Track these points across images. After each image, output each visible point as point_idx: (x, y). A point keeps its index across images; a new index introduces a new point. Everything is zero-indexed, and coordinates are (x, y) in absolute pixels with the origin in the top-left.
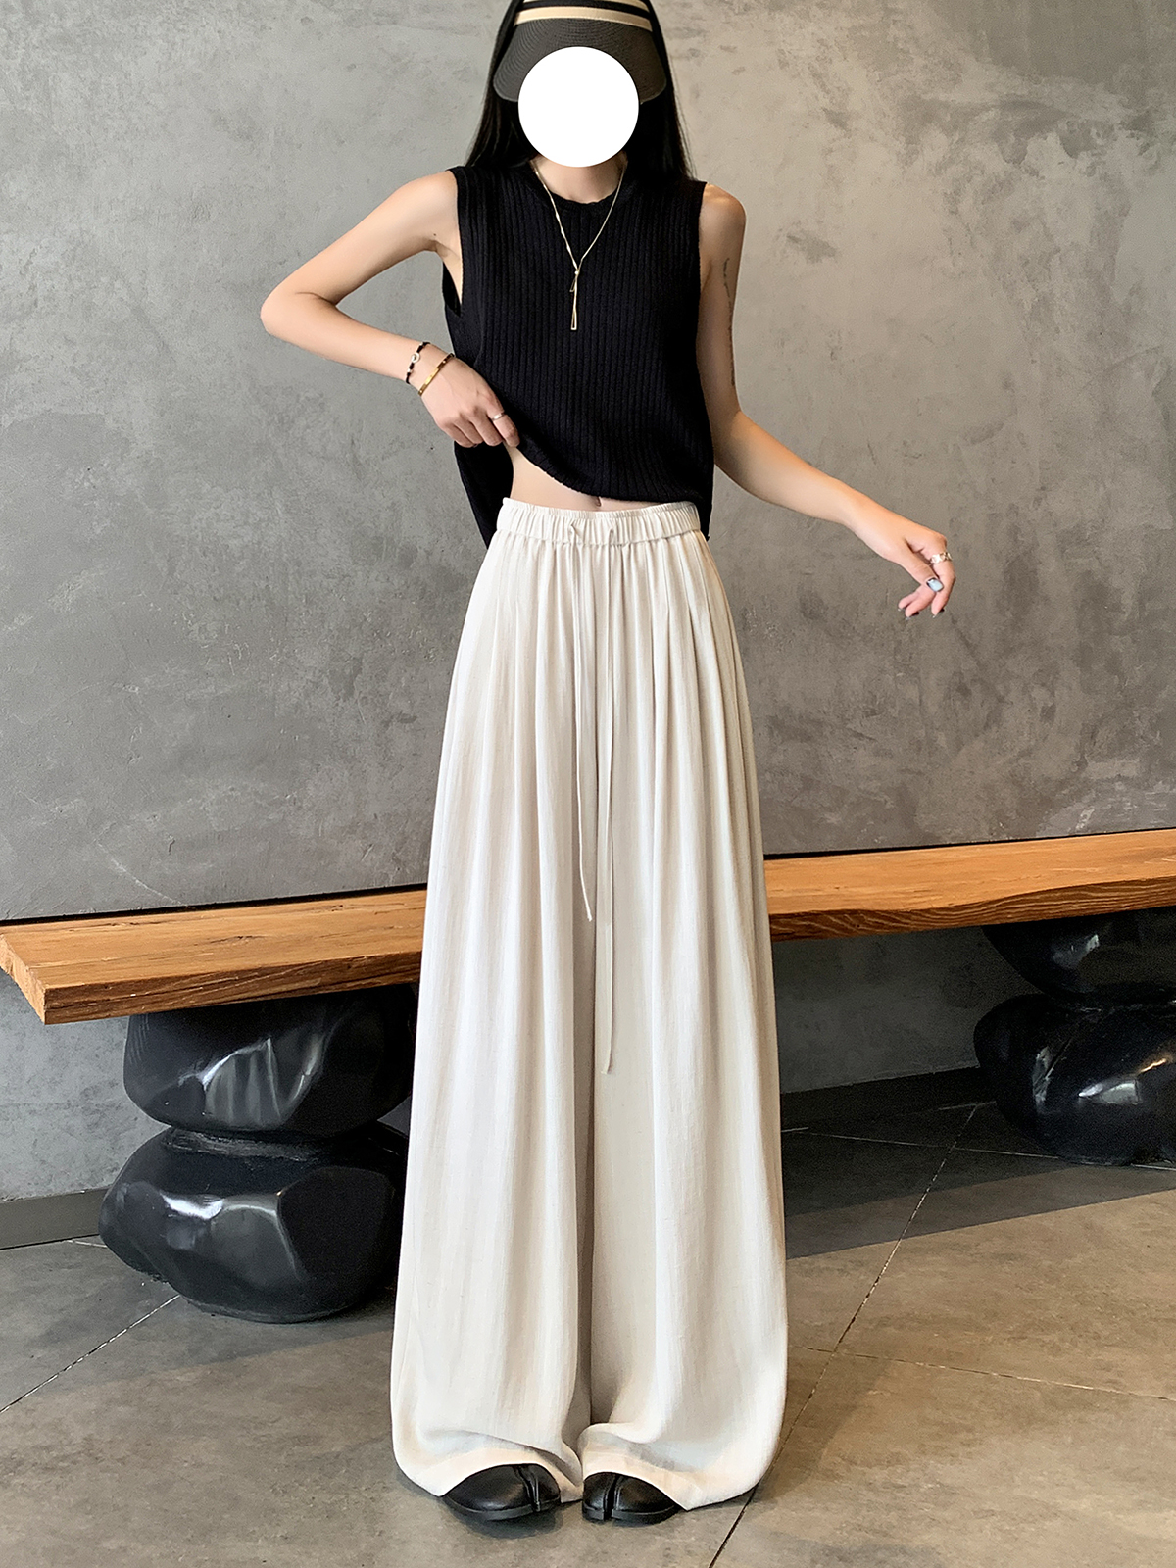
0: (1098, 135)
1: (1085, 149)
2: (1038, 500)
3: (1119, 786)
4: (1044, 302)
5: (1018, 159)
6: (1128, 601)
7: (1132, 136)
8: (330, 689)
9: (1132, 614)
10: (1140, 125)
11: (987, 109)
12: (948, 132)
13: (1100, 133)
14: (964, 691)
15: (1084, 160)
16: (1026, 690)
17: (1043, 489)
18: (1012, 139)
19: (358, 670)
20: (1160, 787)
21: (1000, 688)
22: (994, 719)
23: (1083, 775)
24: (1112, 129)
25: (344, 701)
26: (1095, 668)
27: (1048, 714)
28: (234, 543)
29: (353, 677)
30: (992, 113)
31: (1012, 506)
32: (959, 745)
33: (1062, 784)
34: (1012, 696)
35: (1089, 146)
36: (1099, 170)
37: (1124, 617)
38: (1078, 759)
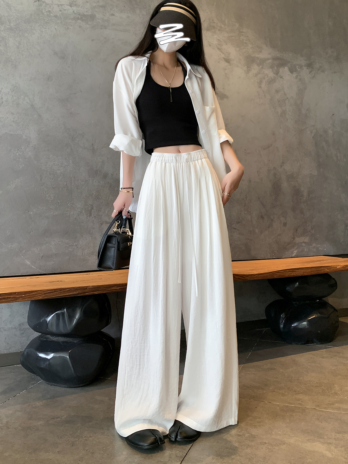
0: (298, 68)
1: (295, 72)
2: (281, 166)
3: (303, 245)
4: (284, 113)
5: (277, 73)
6: (305, 194)
7: (307, 68)
8: (85, 213)
9: (307, 197)
10: (310, 66)
12: (258, 65)
13: (299, 67)
14: (262, 218)
15: (295, 75)
16: (279, 218)
17: (283, 163)
18: (276, 68)
19: (92, 208)
20: (314, 245)
21: (272, 217)
22: (271, 226)
23: (294, 241)
24: (302, 66)
25: (89, 217)
26: (297, 212)
27: (285, 224)
28: (59, 172)
31: (274, 167)
32: (261, 232)
33: (289, 244)
34: (275, 220)
36: (298, 77)
37: (305, 199)
38: (293, 237)
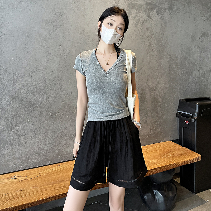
1: (160, 13)
2: (147, 83)
4: (151, 45)
6: (160, 100)
7: (169, 11)
8: (7, 130)
11: (144, 5)
15: (160, 16)
16: (142, 118)
24: (165, 9)
25: (10, 132)
29: (11, 126)
30: (145, 6)
31: (142, 84)
35: (161, 13)
36: (162, 18)
37: (159, 103)
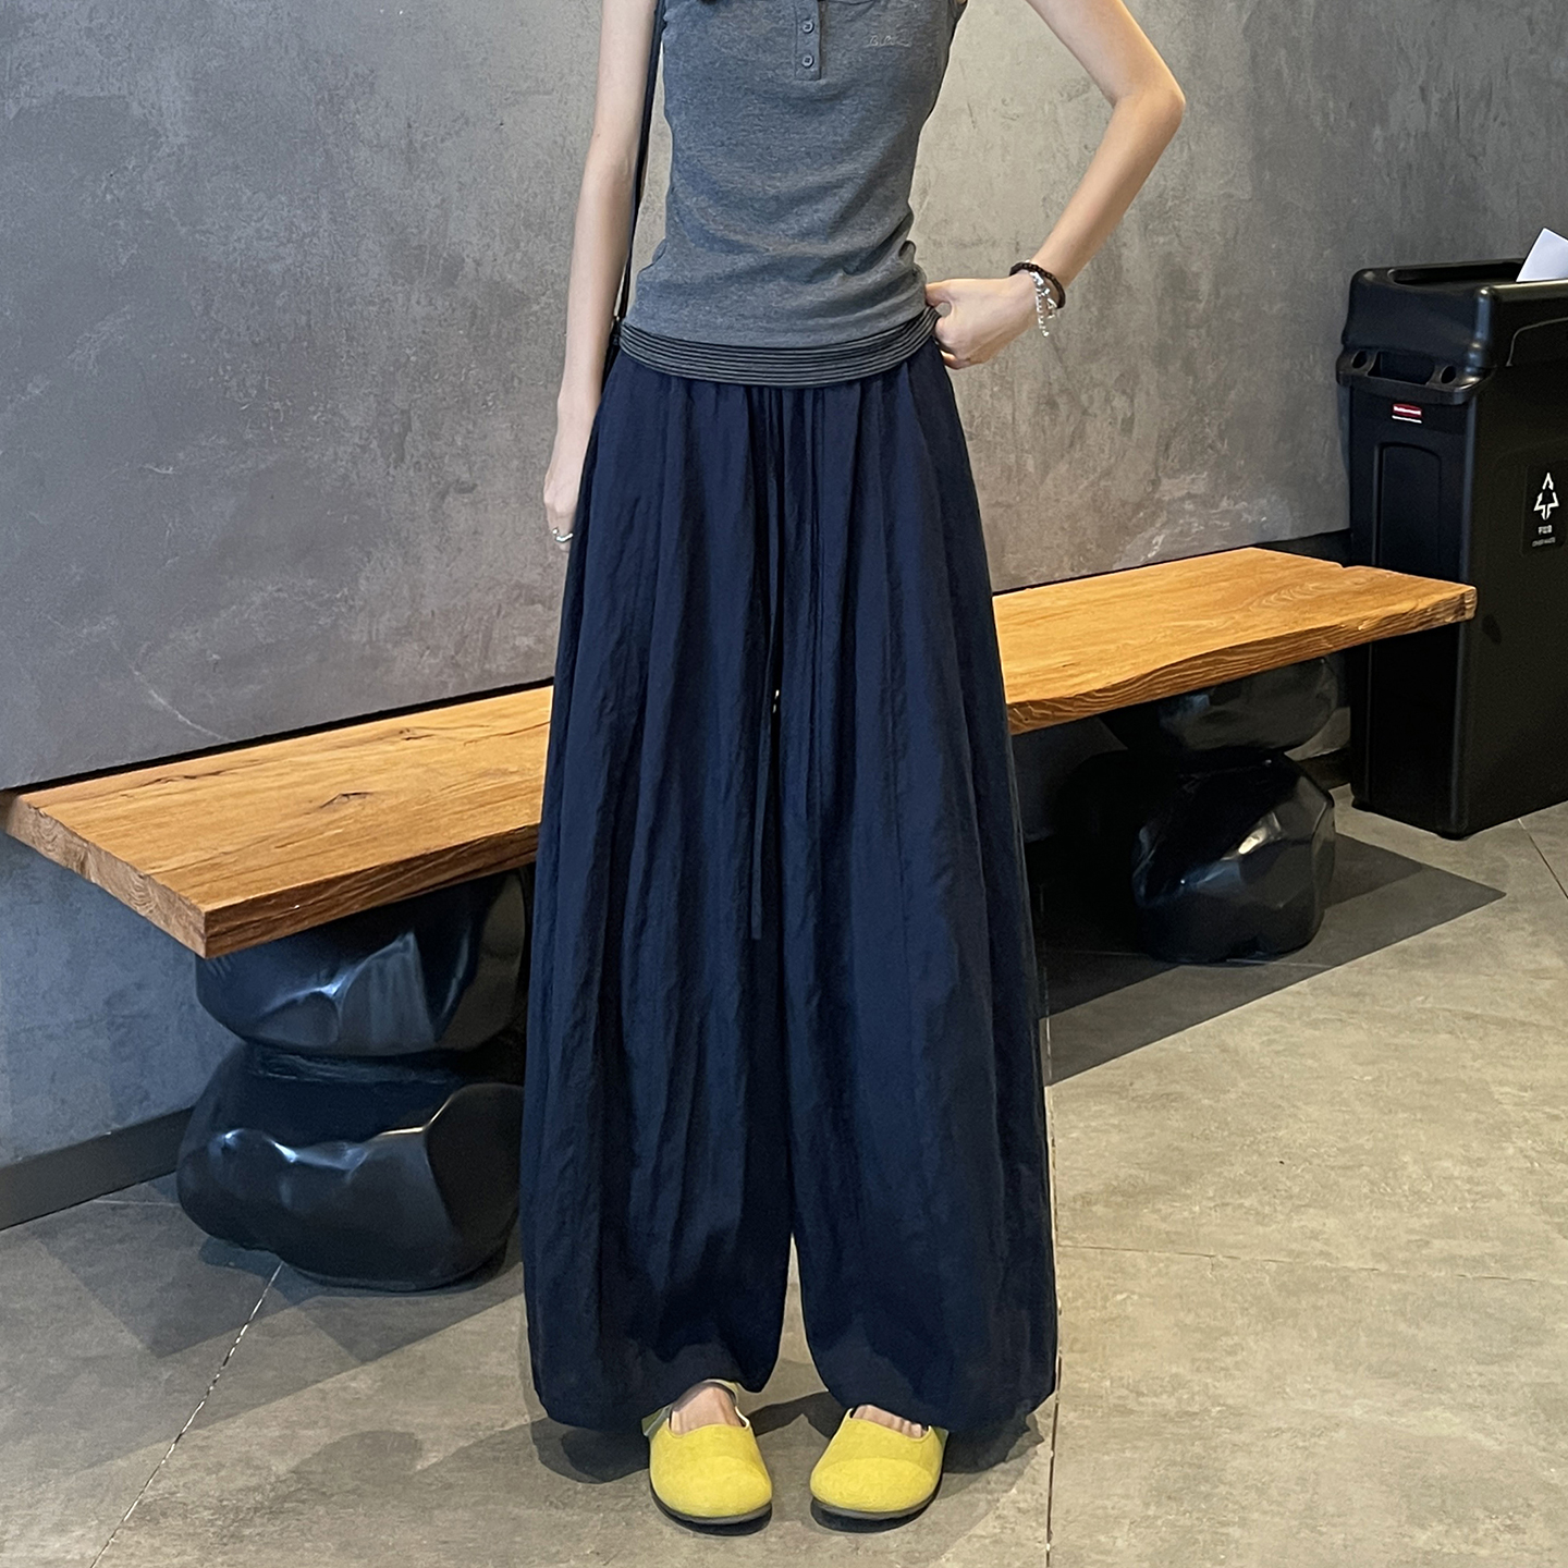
3: (1189, 506)
6: (1205, 286)
8: (379, 454)
9: (1208, 302)
14: (1052, 404)
16: (1108, 400)
19: (407, 428)
20: (1224, 504)
21: (1084, 398)
22: (1078, 436)
23: (1157, 496)
25: (395, 468)
26: (1171, 369)
27: (1128, 425)
29: (402, 436)
32: (1045, 468)
33: (1139, 506)
34: (1094, 409)
37: (1201, 306)
38: (1153, 476)
